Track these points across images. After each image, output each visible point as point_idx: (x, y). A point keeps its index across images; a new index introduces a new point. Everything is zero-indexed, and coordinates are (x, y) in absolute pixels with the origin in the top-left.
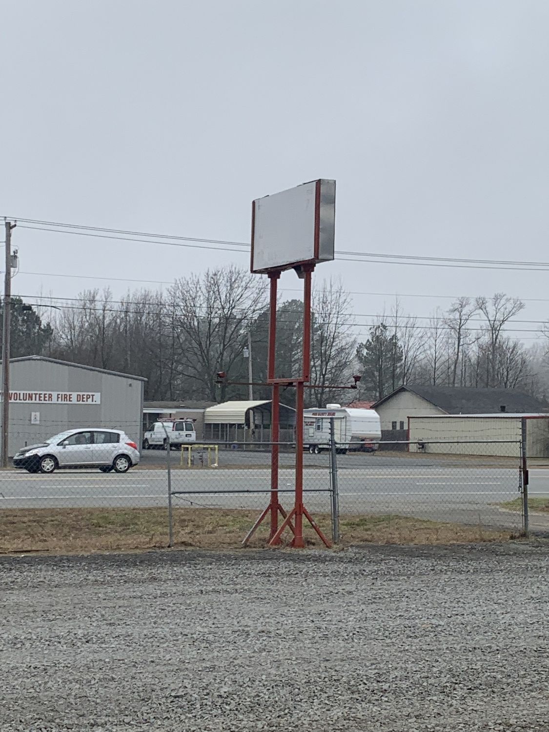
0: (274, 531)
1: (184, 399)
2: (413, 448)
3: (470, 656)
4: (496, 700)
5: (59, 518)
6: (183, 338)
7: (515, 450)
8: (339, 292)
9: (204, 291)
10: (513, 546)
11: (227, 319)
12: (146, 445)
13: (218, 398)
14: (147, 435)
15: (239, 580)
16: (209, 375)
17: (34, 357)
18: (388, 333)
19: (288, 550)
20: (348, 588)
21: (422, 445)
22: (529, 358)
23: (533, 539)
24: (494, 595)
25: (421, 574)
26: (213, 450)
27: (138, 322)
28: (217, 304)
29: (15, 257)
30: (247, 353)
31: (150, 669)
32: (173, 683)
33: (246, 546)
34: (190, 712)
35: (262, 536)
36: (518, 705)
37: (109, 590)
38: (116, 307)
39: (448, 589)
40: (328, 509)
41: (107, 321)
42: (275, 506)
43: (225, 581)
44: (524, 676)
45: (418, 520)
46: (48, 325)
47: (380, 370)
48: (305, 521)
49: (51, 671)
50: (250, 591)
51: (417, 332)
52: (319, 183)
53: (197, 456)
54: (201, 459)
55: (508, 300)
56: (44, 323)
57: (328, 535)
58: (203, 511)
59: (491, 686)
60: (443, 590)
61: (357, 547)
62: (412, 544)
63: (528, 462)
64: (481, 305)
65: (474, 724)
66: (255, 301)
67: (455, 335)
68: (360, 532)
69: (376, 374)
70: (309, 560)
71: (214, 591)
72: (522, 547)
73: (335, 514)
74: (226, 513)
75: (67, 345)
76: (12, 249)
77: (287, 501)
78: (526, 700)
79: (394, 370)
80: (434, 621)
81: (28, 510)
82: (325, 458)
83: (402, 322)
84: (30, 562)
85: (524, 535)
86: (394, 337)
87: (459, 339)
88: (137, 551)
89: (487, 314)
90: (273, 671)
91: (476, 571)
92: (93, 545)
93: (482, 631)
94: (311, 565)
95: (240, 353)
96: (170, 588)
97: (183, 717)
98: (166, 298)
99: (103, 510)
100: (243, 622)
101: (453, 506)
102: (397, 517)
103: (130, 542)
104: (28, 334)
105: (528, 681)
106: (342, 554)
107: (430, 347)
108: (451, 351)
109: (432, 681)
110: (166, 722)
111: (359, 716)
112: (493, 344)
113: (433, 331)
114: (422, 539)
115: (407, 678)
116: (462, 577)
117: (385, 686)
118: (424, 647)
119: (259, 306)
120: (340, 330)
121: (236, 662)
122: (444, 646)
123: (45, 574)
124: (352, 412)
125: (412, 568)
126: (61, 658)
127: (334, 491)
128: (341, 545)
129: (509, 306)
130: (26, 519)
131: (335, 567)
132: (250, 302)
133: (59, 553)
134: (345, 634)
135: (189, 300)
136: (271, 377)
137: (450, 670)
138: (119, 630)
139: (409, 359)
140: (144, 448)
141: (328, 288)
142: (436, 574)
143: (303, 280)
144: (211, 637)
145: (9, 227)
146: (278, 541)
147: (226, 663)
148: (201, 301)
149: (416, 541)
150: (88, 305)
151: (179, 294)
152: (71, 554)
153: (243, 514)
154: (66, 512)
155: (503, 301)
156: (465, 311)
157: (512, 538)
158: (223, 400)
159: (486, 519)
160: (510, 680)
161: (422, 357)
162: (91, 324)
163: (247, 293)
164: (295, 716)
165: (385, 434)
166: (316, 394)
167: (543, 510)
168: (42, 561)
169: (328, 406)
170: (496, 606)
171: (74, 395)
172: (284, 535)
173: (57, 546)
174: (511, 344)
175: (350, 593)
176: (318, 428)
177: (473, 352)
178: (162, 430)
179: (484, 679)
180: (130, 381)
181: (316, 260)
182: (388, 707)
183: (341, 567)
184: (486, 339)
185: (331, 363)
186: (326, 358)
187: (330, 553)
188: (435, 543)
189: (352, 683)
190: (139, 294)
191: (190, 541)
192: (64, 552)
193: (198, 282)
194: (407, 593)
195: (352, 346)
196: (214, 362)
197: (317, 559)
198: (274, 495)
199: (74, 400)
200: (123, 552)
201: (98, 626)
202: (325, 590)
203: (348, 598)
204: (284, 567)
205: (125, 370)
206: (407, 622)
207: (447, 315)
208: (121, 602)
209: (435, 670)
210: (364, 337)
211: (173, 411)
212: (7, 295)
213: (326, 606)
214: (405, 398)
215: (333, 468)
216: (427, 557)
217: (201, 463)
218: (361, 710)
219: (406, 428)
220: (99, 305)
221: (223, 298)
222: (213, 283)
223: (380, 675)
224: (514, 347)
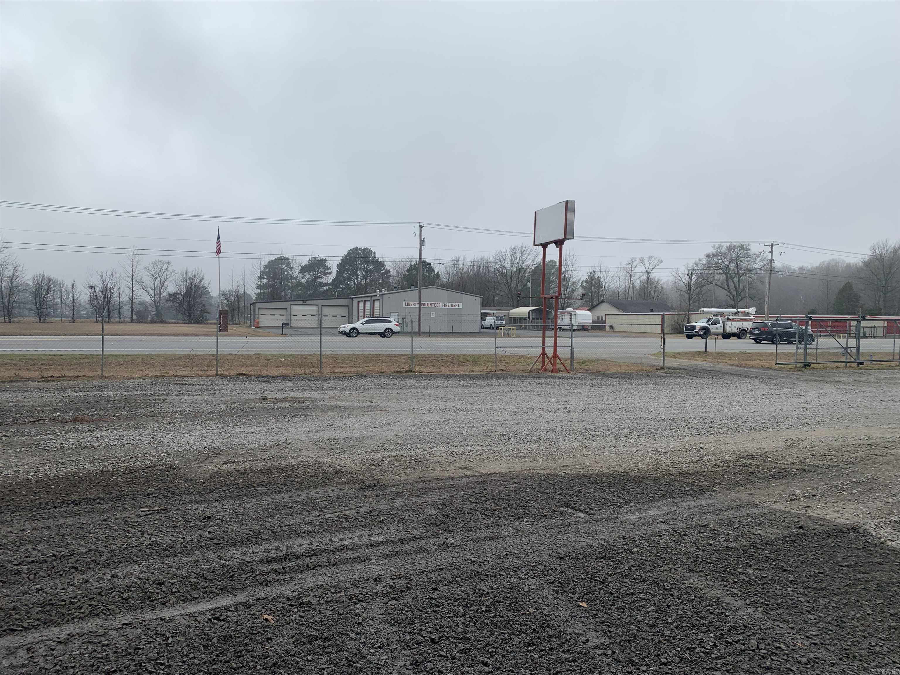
0: (543, 365)
1: (500, 306)
2: (608, 328)
3: (638, 421)
4: (651, 440)
5: (445, 358)
6: (499, 278)
7: (658, 329)
8: (573, 255)
9: (509, 256)
10: (657, 373)
11: (520, 269)
12: (482, 327)
13: (516, 306)
14: (483, 322)
15: (528, 386)
16: (511, 295)
17: (432, 287)
18: (596, 275)
19: (550, 374)
20: (579, 391)
21: (611, 327)
22: (665, 286)
23: (666, 370)
24: (649, 395)
25: (613, 385)
26: (513, 329)
27: (478, 271)
28: (516, 262)
29: (424, 241)
30: (529, 285)
31: (490, 423)
32: (501, 430)
33: (530, 372)
34: (509, 441)
35: (538, 368)
36: (662, 443)
37: (470, 389)
38: (469, 263)
39: (626, 392)
40: (569, 356)
41: (464, 270)
42: (544, 354)
43: (521, 386)
44: (664, 430)
45: (611, 361)
46: (438, 272)
47: (592, 293)
48: (558, 361)
49: (446, 423)
50: (533, 391)
51: (610, 274)
52: (567, 202)
53: (506, 332)
54: (508, 333)
55: (655, 259)
56: (436, 271)
57: (569, 367)
58: (509, 357)
59: (649, 435)
60: (624, 392)
61: (582, 373)
62: (608, 372)
63: (665, 336)
64: (642, 261)
65: (641, 451)
66: (533, 261)
67: (629, 276)
68: (583, 366)
69: (590, 294)
70: (560, 378)
71: (517, 391)
72: (661, 374)
73: (572, 359)
74: (521, 357)
75: (446, 282)
76: (422, 237)
77: (550, 352)
78: (666, 441)
79: (599, 292)
80: (620, 406)
81: (432, 355)
82: (568, 333)
83: (603, 269)
84: (435, 377)
85: (662, 368)
86: (599, 277)
87: (631, 277)
88: (481, 373)
89: (645, 265)
90: (546, 426)
91: (639, 384)
92: (461, 370)
93: (643, 410)
94: (561, 380)
95: (525, 285)
96: (497, 389)
97: (506, 444)
98: (492, 259)
99: (465, 355)
100: (531, 404)
101: (627, 355)
102: (601, 360)
103: (477, 369)
104: (429, 277)
105: (666, 432)
106: (575, 376)
107: (617, 281)
108: (626, 283)
109: (620, 431)
110: (499, 446)
111: (587, 445)
112: (647, 280)
113: (618, 273)
114: (613, 370)
115: (608, 430)
116: (633, 386)
117: (599, 433)
118: (616, 417)
119: (535, 263)
120: (573, 274)
121: (529, 421)
122: (626, 417)
123: (441, 382)
124: (578, 312)
125: (609, 382)
126: (450, 417)
127: (571, 347)
128: (575, 372)
129: (656, 262)
130: (430, 359)
131: (573, 381)
132: (531, 261)
133: (447, 373)
134: (578, 410)
135: (502, 261)
136: (543, 294)
137: (629, 427)
138: (475, 406)
139: (606, 287)
140: (482, 328)
141: (568, 253)
142: (620, 385)
143: (558, 249)
144: (517, 410)
145: (421, 227)
146: (545, 370)
147: (525, 421)
148: (508, 261)
149: (611, 371)
150: (456, 263)
151: (497, 258)
152: (451, 374)
153: (528, 358)
154: (448, 356)
155: (653, 259)
156: (634, 264)
157: (657, 369)
158: (518, 307)
159: (644, 361)
160: (657, 432)
161: (613, 286)
162: (457, 272)
163: (529, 257)
164: (557, 445)
165: (594, 322)
166: (561, 304)
167: (671, 357)
168: (439, 376)
169: (567, 309)
170: (650, 400)
171: (450, 304)
172: (548, 367)
173: (446, 370)
174: (656, 280)
175: (580, 393)
176: (562, 319)
177: (638, 284)
178: (490, 320)
179: (645, 431)
180: (476, 298)
181: (565, 238)
182: (601, 442)
183: (575, 382)
184: (644, 277)
185: (568, 290)
186: (567, 287)
187: (570, 375)
188: (619, 371)
189: (583, 431)
190: (479, 258)
191: (505, 369)
192: (448, 373)
193: (506, 252)
194: (607, 394)
195: (579, 281)
196: (513, 289)
197: (564, 378)
198: (544, 349)
199: (450, 306)
200: (474, 373)
201: (466, 404)
202: (568, 391)
203: (579, 395)
204: (548, 381)
205: (473, 292)
206: (608, 406)
207: (625, 266)
208: (475, 395)
209: (622, 427)
210: (584, 277)
211: (495, 312)
212: (420, 258)
213: (569, 398)
214: (604, 306)
215: (571, 337)
216: (616, 378)
217: (508, 335)
218: (588, 443)
219: (604, 319)
220: (461, 263)
221: (518, 259)
222: (514, 252)
223: (595, 428)
224: (658, 281)
